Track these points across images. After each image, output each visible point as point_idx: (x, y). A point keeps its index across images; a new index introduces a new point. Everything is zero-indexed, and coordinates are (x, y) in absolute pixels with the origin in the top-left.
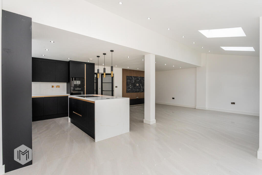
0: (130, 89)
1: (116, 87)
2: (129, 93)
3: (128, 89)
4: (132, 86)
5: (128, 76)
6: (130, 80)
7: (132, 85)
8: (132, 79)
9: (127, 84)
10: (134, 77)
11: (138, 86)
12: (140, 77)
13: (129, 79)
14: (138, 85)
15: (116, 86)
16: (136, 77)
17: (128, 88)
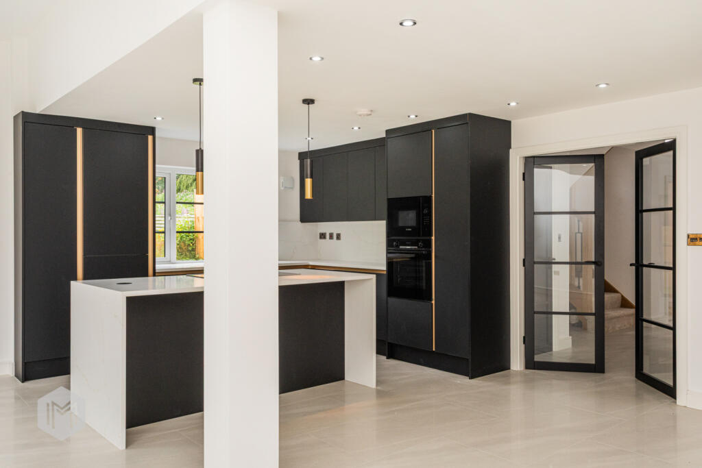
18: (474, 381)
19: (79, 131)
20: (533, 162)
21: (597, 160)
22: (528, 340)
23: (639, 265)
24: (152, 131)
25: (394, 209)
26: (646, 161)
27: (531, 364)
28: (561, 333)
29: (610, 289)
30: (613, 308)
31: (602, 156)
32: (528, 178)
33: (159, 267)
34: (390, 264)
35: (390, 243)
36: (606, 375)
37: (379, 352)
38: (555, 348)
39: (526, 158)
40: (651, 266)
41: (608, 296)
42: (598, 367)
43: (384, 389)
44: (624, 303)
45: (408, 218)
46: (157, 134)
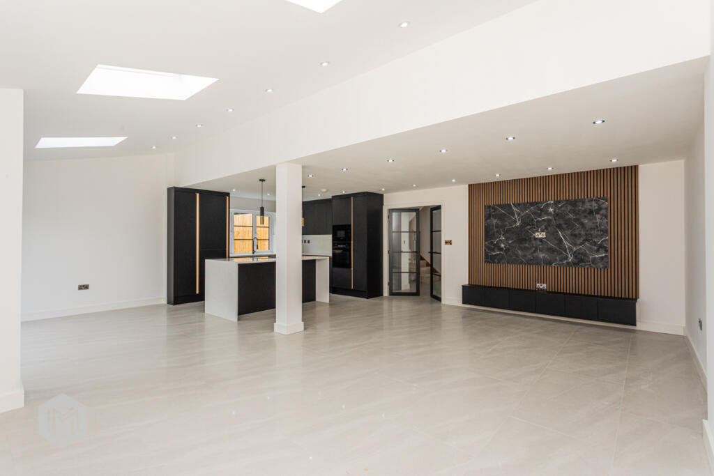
0: (501, 249)
1: (449, 242)
2: (494, 262)
3: (493, 250)
4: (507, 239)
5: (489, 207)
6: (502, 217)
7: (508, 235)
8: (513, 214)
9: (489, 234)
10: (517, 205)
11: (541, 240)
12: (557, 203)
13: (495, 217)
14: (540, 235)
15: (448, 239)
16: (532, 204)
17: (492, 247)
18: (368, 300)
19: (198, 195)
20: (391, 211)
21: (416, 210)
22: (390, 284)
23: (432, 253)
24: (228, 194)
25: (335, 231)
26: (434, 212)
27: (391, 294)
28: (405, 278)
29: (422, 259)
30: (423, 266)
31: (418, 209)
32: (390, 217)
33: (230, 255)
34: (334, 254)
35: (334, 245)
36: (420, 297)
37: (330, 292)
38: (402, 289)
39: (389, 210)
40: (436, 253)
41: (421, 262)
42: (417, 294)
43: (332, 303)
44: (427, 265)
45: (341, 234)
46: (231, 195)
